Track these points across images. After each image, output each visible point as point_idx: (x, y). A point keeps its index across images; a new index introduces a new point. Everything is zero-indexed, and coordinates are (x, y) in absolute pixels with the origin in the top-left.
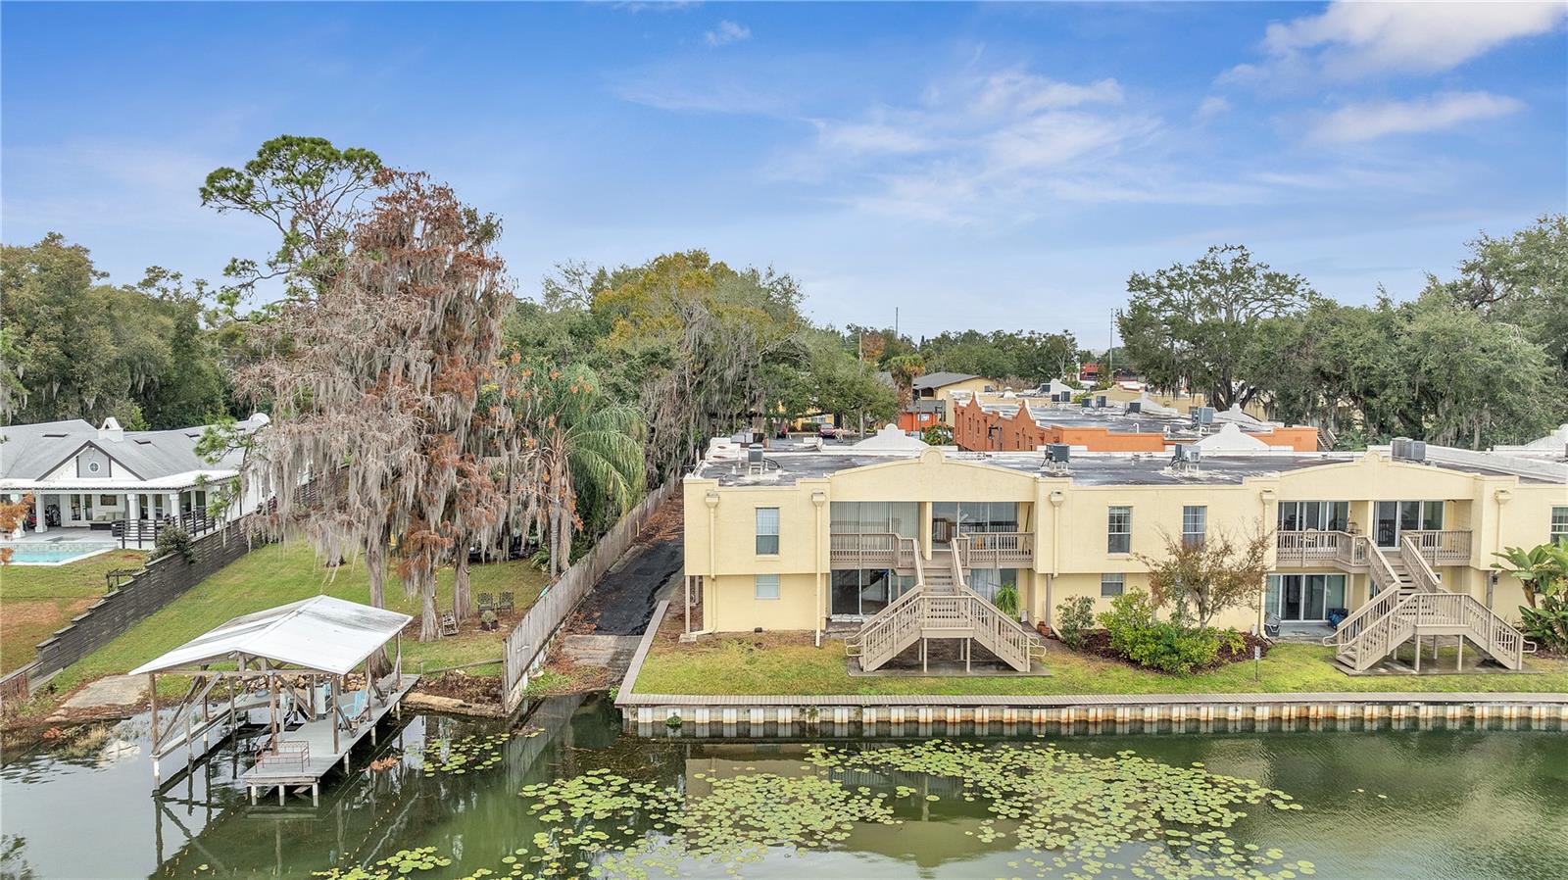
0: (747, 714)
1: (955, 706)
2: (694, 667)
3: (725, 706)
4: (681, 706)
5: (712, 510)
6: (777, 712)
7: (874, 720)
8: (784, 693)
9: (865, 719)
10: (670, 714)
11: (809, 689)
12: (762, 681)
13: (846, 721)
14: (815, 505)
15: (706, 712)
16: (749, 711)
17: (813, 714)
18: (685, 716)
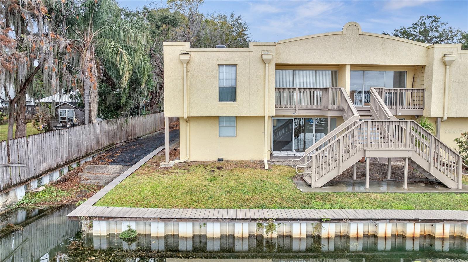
0: (203, 227)
1: (416, 221)
2: (161, 183)
3: (180, 219)
4: (137, 219)
5: (185, 66)
6: (234, 226)
7: (332, 235)
8: (240, 207)
9: (324, 234)
10: (124, 227)
11: (265, 203)
12: (221, 195)
13: (304, 235)
14: (264, 62)
15: (162, 225)
16: (205, 224)
17: (271, 228)
18: (140, 229)
